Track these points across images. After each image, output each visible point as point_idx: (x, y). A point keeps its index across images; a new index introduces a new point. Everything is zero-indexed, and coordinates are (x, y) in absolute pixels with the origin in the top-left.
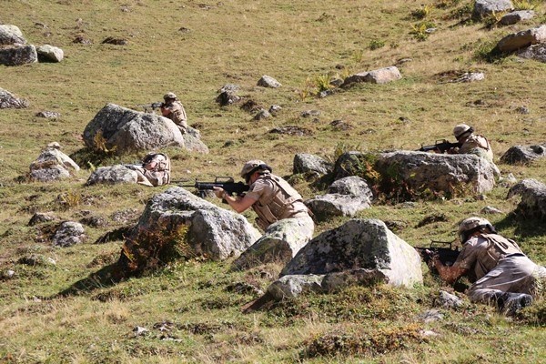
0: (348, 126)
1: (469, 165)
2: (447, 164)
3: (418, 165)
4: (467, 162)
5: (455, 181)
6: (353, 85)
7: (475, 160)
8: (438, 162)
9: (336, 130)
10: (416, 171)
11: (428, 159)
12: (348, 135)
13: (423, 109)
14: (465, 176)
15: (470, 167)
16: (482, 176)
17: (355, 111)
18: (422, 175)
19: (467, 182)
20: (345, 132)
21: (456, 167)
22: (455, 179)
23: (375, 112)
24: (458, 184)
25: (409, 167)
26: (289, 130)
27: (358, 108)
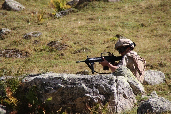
0: (63, 46)
1: (105, 85)
2: (84, 86)
3: (55, 88)
4: (103, 82)
5: (91, 103)
6: (86, 5)
7: (111, 80)
8: (74, 84)
9: (52, 50)
10: (53, 94)
11: (65, 82)
12: (62, 55)
13: (143, 25)
14: (102, 97)
15: (107, 87)
16: (121, 96)
17: (77, 31)
18: (59, 98)
19: (104, 103)
20: (60, 52)
21: (92, 88)
22: (92, 100)
23: (97, 30)
24: (95, 105)
25: (47, 91)
26: (7, 53)
27: (81, 27)
